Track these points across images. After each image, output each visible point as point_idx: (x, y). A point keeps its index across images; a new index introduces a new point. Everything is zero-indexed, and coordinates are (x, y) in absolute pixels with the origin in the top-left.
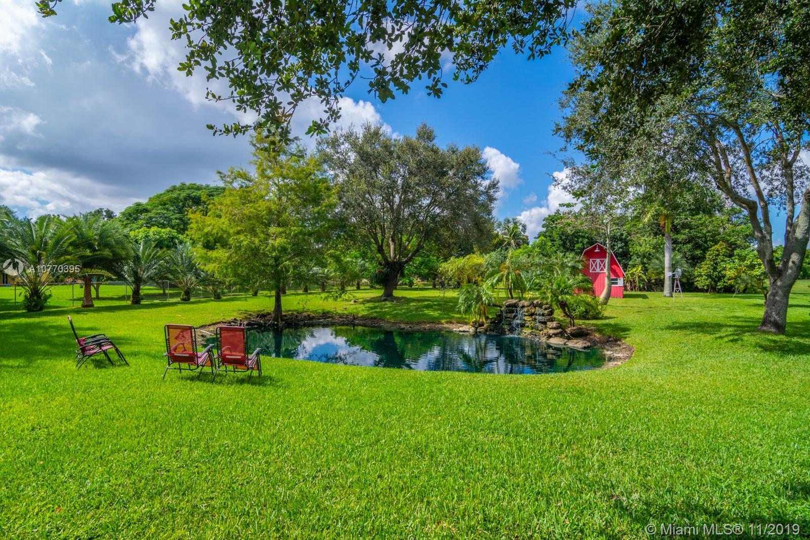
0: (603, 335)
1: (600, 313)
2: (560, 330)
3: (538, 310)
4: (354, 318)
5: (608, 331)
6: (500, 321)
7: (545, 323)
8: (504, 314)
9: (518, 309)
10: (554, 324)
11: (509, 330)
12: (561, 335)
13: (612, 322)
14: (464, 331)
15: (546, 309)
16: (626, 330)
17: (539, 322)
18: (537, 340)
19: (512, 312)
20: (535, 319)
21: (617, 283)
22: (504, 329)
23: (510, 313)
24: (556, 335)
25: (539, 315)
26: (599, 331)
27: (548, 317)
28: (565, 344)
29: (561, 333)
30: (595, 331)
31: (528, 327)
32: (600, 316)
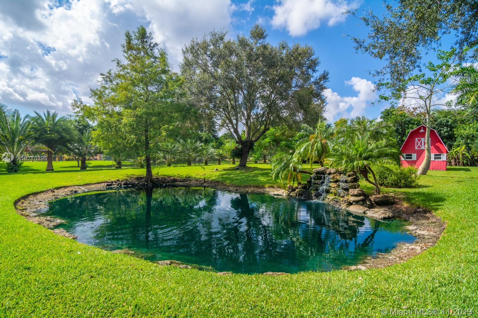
0: (412, 204)
1: (414, 181)
2: (362, 197)
3: (343, 177)
4: (205, 182)
5: (418, 201)
6: (310, 186)
7: (347, 190)
8: (313, 180)
9: (326, 175)
10: (356, 191)
11: (315, 195)
12: (362, 202)
13: (425, 190)
14: (278, 195)
15: (349, 176)
16: (440, 199)
17: (343, 189)
18: (338, 206)
19: (320, 178)
20: (339, 186)
21: (440, 158)
22: (311, 194)
23: (318, 179)
24: (357, 202)
25: (342, 181)
26: (408, 199)
27: (351, 184)
28: (364, 213)
29: (363, 200)
30: (404, 200)
31: (332, 193)
32: (414, 185)
